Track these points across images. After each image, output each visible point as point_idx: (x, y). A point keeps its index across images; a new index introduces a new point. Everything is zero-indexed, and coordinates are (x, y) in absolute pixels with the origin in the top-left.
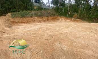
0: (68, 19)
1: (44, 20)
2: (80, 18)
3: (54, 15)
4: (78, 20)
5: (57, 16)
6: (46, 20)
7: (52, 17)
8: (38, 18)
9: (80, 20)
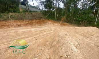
0: (56, 23)
1: (25, 24)
2: (67, 21)
3: (40, 18)
4: (65, 23)
5: (44, 20)
6: (28, 24)
7: (37, 21)
8: (16, 21)
9: (67, 23)
